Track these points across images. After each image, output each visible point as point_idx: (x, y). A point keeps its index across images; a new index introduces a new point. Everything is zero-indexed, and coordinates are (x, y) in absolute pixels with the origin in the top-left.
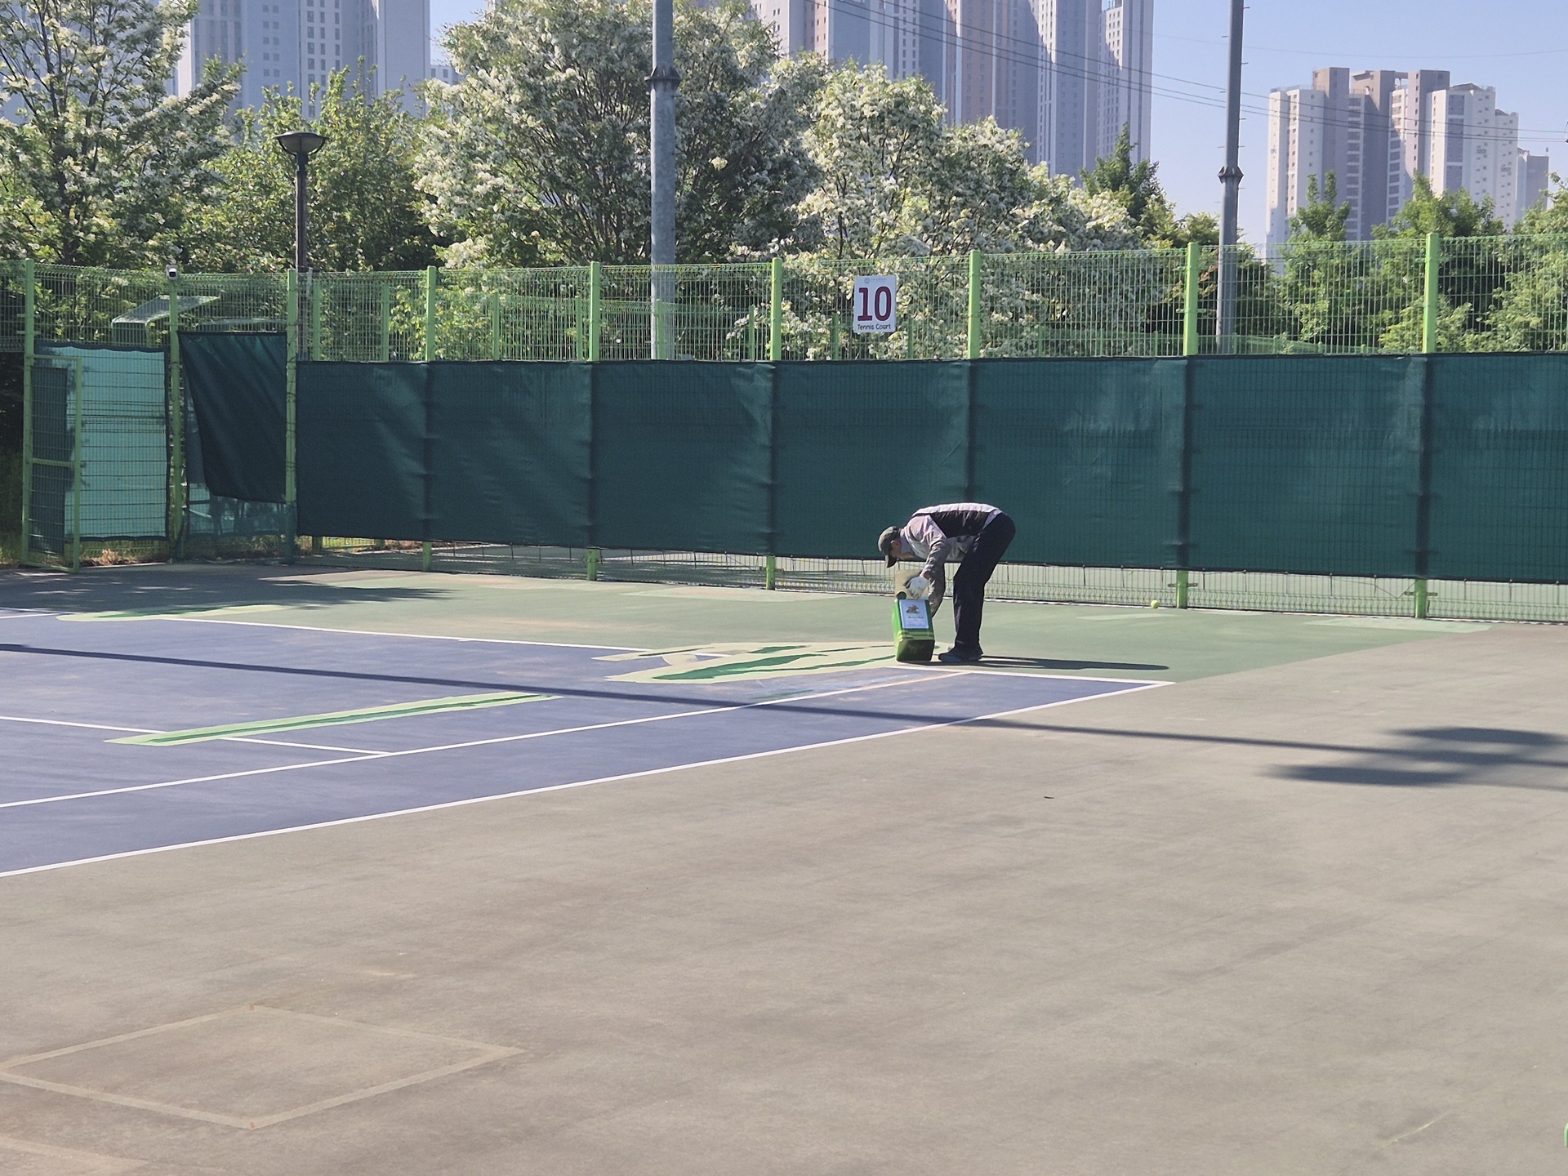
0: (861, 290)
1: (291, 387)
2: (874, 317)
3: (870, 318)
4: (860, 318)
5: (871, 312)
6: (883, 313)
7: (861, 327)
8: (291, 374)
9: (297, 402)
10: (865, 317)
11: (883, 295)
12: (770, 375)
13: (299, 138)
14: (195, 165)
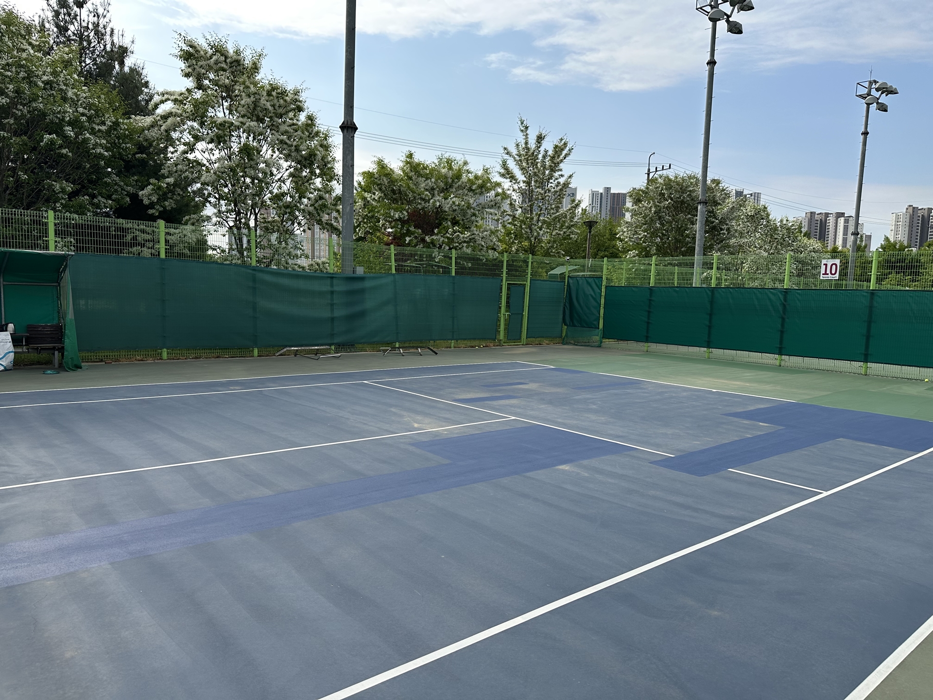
0: (824, 264)
1: (603, 294)
2: (829, 274)
3: (828, 274)
4: (823, 274)
5: (828, 272)
6: (833, 272)
7: (824, 277)
8: (603, 290)
9: (605, 298)
10: (826, 274)
11: (834, 267)
12: (783, 293)
13: (590, 222)
14: (570, 228)
